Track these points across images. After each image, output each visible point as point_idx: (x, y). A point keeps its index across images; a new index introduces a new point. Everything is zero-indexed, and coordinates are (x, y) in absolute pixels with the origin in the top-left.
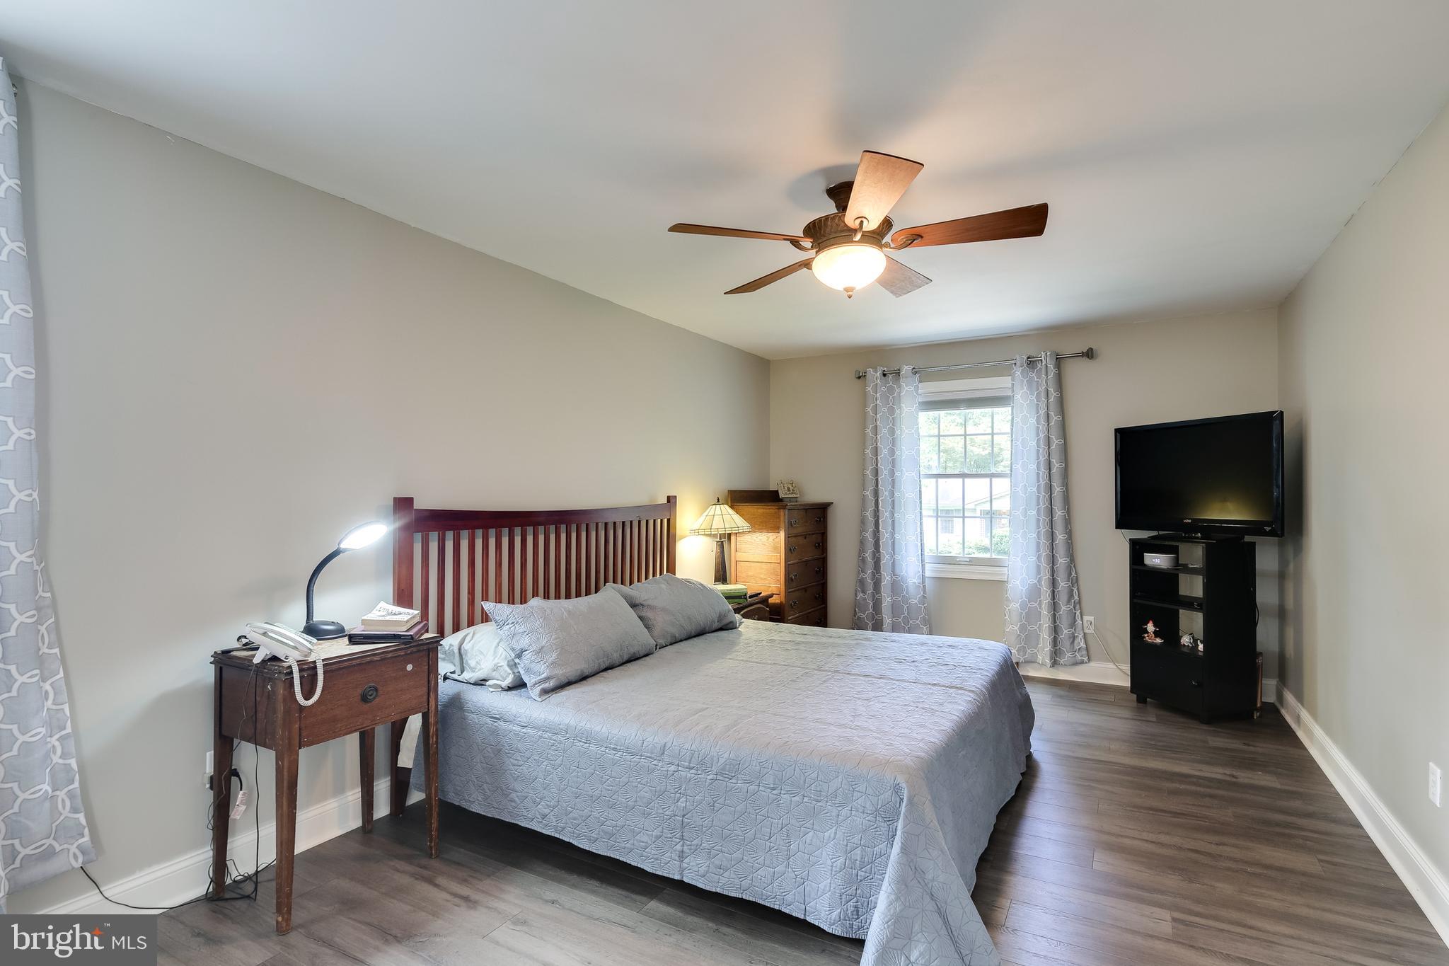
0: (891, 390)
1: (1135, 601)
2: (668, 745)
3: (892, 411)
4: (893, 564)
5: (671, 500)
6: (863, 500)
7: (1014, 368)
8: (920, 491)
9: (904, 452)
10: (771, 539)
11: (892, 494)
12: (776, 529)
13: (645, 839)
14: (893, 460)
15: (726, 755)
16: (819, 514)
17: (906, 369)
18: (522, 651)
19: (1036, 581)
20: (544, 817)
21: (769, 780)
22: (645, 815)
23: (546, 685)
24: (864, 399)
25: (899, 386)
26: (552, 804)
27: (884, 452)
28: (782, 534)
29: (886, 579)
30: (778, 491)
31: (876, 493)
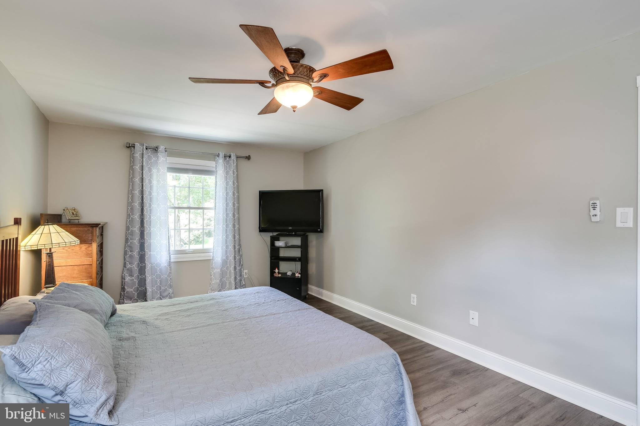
0: (152, 158)
1: (272, 261)
5: (18, 222)
7: (217, 158)
9: (161, 194)
10: (84, 248)
12: (90, 243)
19: (225, 258)
25: (157, 157)
31: (142, 217)
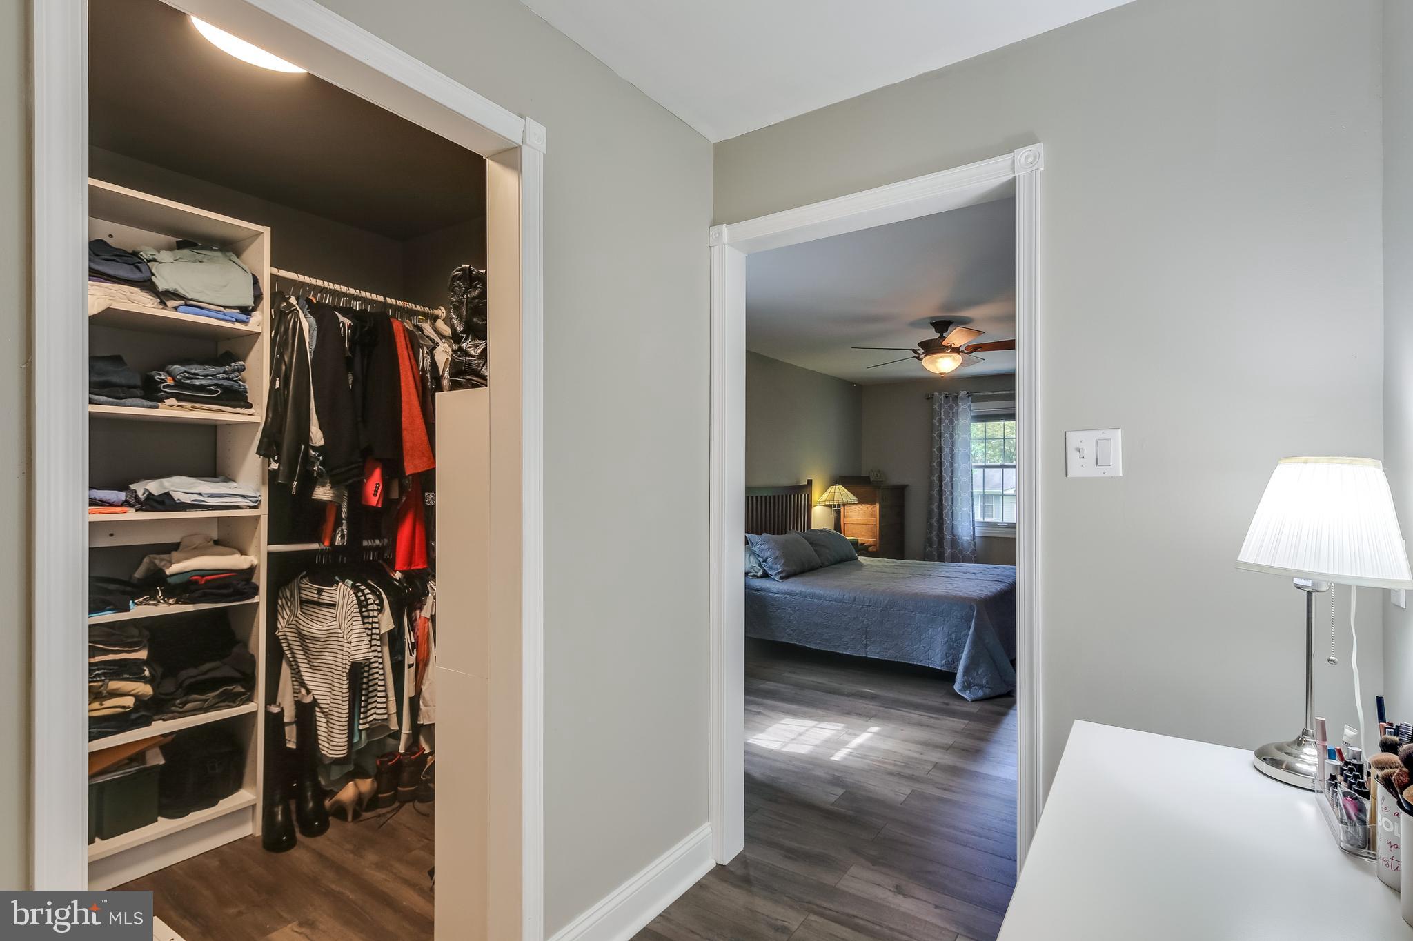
0: (951, 408)
2: (857, 597)
3: (952, 422)
4: (952, 528)
5: (810, 482)
6: (931, 484)
8: (972, 477)
9: (960, 450)
10: (869, 509)
11: (952, 479)
12: (873, 502)
13: (847, 640)
14: (952, 456)
15: (888, 599)
16: (899, 492)
17: (963, 393)
18: (767, 558)
20: (789, 635)
21: (911, 608)
22: (847, 629)
23: (784, 574)
24: (932, 413)
25: (957, 405)
26: (795, 628)
27: (946, 450)
28: (877, 506)
29: (948, 537)
30: (869, 477)
31: (941, 479)
